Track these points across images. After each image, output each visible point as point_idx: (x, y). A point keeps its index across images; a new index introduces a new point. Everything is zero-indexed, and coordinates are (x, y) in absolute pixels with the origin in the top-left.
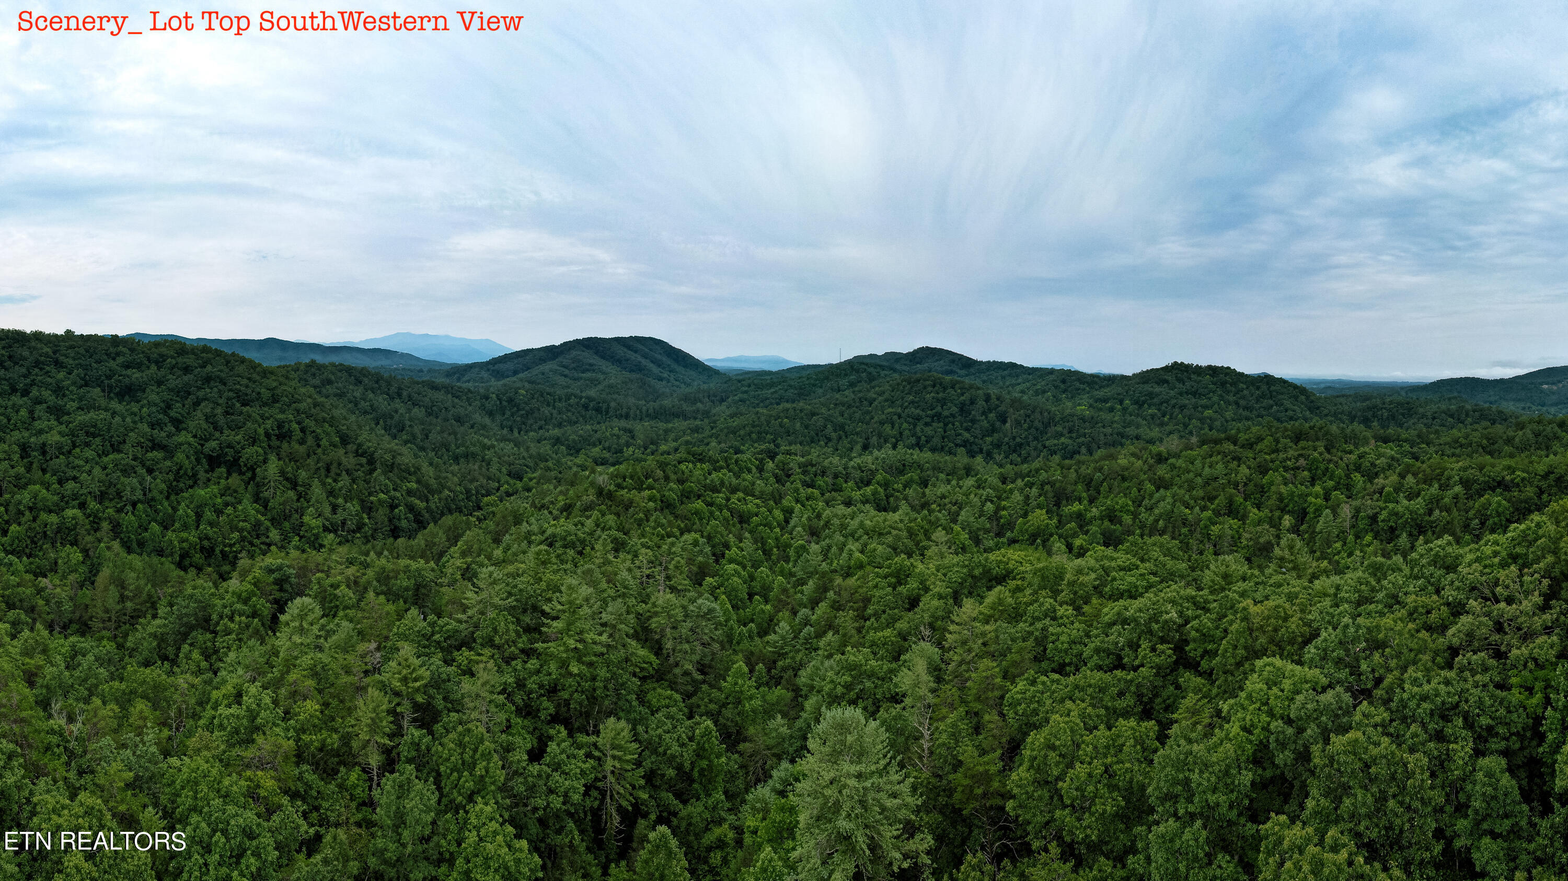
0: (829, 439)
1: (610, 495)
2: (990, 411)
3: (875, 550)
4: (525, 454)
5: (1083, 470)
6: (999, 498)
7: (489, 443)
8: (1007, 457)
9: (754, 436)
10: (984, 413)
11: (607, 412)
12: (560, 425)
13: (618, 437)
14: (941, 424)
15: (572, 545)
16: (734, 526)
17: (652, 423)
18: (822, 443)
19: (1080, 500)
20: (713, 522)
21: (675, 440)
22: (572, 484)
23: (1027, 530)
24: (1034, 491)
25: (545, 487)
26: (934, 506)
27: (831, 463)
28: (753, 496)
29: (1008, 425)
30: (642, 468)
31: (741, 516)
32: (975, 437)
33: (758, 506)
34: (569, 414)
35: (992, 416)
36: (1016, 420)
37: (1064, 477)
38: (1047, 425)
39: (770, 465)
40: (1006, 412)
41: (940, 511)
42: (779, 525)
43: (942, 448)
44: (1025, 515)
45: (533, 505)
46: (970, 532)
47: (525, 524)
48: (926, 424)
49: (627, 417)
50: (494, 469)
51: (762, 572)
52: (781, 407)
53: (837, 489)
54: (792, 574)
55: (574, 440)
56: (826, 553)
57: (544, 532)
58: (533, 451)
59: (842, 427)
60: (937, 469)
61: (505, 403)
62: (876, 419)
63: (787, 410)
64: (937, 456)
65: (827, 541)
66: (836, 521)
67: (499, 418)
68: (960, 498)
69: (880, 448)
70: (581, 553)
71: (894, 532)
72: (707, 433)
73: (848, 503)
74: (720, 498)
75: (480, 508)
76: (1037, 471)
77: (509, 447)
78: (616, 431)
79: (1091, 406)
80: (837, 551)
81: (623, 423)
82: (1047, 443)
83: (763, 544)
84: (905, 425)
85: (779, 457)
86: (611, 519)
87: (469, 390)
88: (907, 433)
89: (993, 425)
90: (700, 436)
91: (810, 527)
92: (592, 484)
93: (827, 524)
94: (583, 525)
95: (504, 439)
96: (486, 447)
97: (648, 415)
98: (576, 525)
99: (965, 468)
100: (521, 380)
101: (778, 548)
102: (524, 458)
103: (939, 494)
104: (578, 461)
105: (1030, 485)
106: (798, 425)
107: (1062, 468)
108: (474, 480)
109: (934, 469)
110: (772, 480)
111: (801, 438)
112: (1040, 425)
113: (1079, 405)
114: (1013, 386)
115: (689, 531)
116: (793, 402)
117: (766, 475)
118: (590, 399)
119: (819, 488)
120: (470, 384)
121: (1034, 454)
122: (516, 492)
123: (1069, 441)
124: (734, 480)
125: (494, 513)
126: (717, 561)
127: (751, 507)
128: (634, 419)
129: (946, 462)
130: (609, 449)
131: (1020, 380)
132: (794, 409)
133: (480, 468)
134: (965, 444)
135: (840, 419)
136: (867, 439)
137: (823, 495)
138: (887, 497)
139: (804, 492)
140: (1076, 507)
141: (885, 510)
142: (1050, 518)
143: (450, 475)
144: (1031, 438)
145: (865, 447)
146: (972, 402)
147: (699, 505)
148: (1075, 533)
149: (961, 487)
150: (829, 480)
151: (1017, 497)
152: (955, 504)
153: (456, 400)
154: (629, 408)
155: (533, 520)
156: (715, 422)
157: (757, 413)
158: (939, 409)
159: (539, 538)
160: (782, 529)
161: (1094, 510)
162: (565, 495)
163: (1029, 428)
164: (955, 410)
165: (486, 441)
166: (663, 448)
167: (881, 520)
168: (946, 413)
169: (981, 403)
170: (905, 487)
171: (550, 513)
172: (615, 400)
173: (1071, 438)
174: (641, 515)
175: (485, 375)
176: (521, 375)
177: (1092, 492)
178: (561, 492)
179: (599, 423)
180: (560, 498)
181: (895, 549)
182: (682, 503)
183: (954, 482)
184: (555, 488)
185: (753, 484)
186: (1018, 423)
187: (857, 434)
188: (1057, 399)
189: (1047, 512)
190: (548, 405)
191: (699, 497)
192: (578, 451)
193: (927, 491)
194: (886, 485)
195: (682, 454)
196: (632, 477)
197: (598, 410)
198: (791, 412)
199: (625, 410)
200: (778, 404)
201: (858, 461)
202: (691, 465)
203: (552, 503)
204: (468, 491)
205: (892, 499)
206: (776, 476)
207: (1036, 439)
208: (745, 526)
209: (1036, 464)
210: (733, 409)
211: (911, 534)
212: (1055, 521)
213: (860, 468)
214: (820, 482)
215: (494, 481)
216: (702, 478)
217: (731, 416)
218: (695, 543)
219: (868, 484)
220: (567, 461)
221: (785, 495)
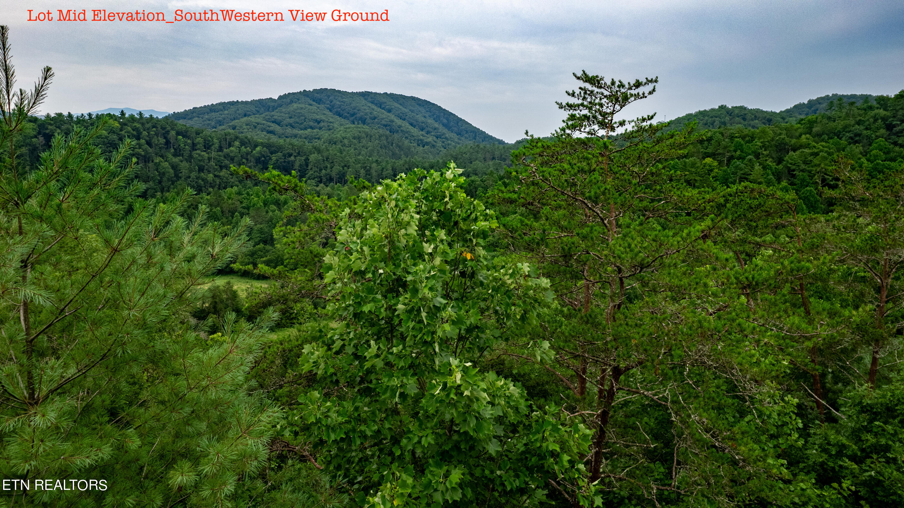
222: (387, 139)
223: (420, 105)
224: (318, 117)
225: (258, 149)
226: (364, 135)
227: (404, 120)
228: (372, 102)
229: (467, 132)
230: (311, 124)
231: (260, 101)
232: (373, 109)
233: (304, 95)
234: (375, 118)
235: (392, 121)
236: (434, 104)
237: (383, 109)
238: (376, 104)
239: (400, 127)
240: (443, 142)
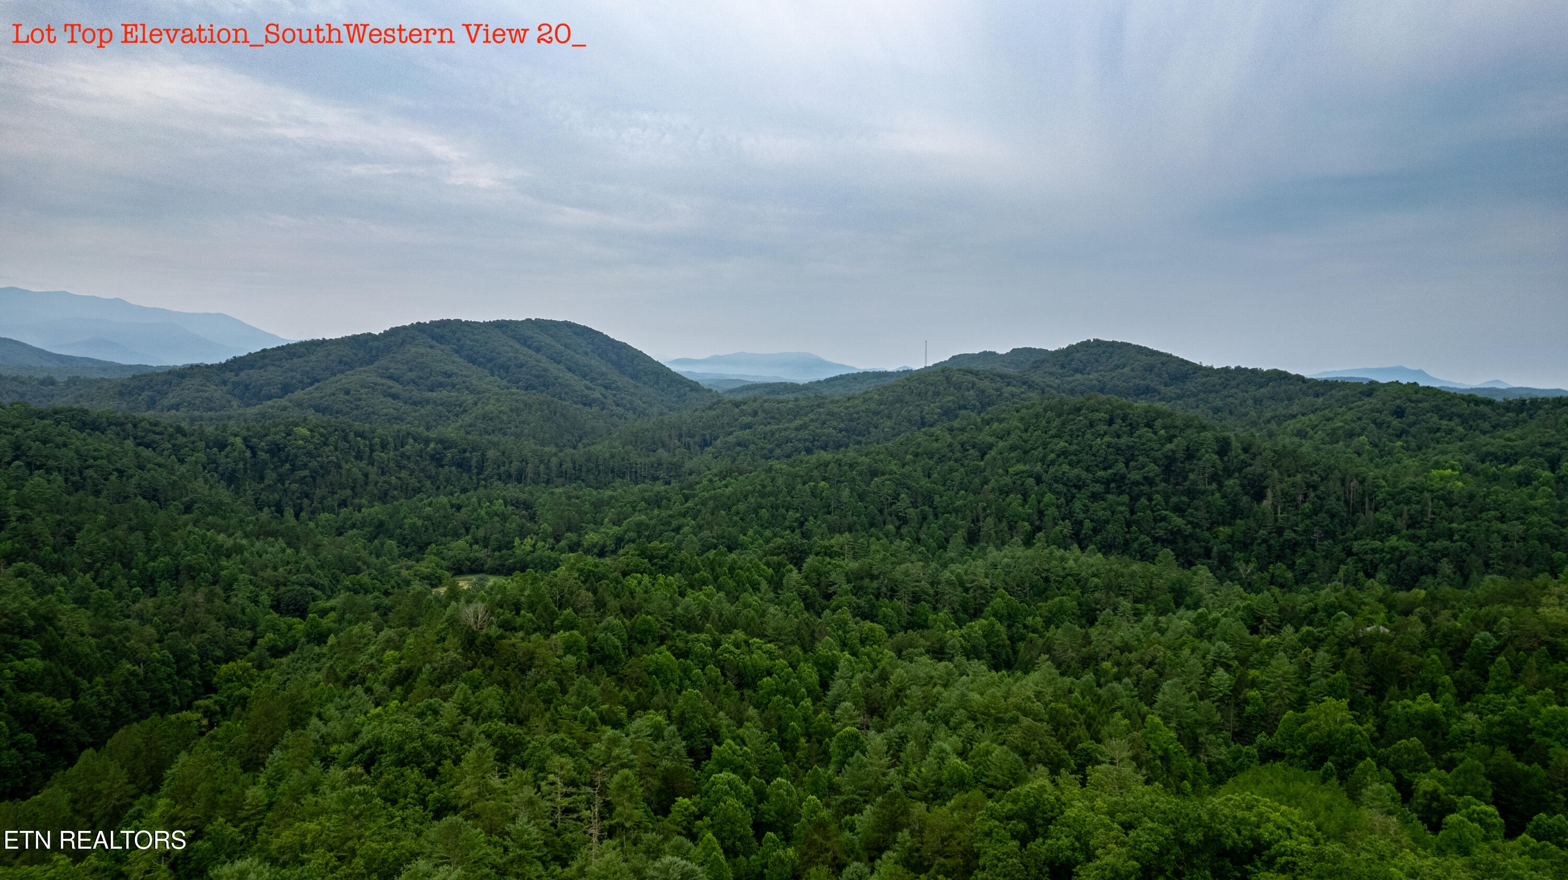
0: (904, 521)
1: (490, 647)
2: (1229, 473)
3: (988, 753)
4: (311, 561)
5: (1443, 619)
6: (1243, 662)
7: (230, 543)
8: (1261, 569)
9: (764, 512)
10: (1214, 478)
11: (481, 469)
12: (384, 497)
13: (504, 518)
14: (1125, 498)
15: (415, 760)
16: (727, 694)
17: (570, 488)
18: (891, 527)
19: (1434, 690)
20: (690, 692)
21: (617, 522)
22: (412, 623)
23: (1303, 737)
24: (1322, 657)
25: (356, 629)
26: (1106, 665)
27: (906, 574)
28: (762, 636)
29: (1267, 503)
30: (551, 585)
31: (740, 675)
32: (1195, 525)
33: (771, 655)
34: (404, 474)
35: (1232, 483)
36: (1285, 494)
37: (1395, 630)
38: (1356, 508)
39: (794, 576)
40: (1263, 477)
41: (1118, 678)
42: (810, 692)
43: (1127, 543)
44: (1300, 704)
45: (332, 676)
46: (1180, 728)
47: (314, 720)
48: (1095, 497)
49: (520, 477)
50: (240, 597)
51: (779, 786)
52: (813, 459)
53: (916, 624)
54: (834, 789)
55: (413, 527)
56: (895, 750)
57: (356, 734)
58: (329, 551)
59: (928, 498)
60: (1115, 588)
61: (263, 456)
62: (992, 484)
63: (826, 464)
64: (1114, 562)
65: (899, 727)
66: (915, 691)
67: (250, 487)
68: (1161, 653)
69: (1002, 543)
70: (432, 774)
71: (1026, 721)
72: (677, 508)
73: (939, 653)
74: (700, 642)
75: (210, 689)
76: (1330, 610)
77: (275, 548)
78: (499, 505)
79: (1468, 469)
80: (917, 750)
81: (513, 491)
82: (1356, 546)
83: (782, 729)
84: (1049, 497)
85: (810, 560)
86: (491, 696)
87: (179, 430)
88: (1052, 511)
89: (1234, 503)
90: (664, 513)
91: (867, 698)
92: (453, 622)
93: (899, 693)
94: (436, 712)
95: (264, 533)
96: (219, 552)
97: (561, 474)
98: (421, 715)
99: (1172, 590)
100: (299, 405)
101: (809, 736)
102: (308, 569)
103: (1117, 641)
104: (425, 566)
105: (1315, 643)
106: (846, 493)
107: (1391, 607)
108: (192, 629)
109: (1108, 588)
110: (798, 604)
111: (851, 519)
112: (1340, 508)
113: (1437, 465)
114: (1280, 419)
115: (645, 708)
116: (838, 447)
117: (786, 595)
118: (446, 444)
119: (885, 620)
120: (182, 413)
121: (1324, 566)
122: (290, 648)
123: (1413, 546)
124: (726, 605)
125: (243, 701)
126: (697, 765)
127: (759, 658)
128: (535, 482)
129: (1133, 575)
130: (485, 542)
131: (1295, 408)
132: (839, 463)
133: (209, 599)
134: (1173, 539)
135: (924, 482)
136: (976, 520)
137: (891, 633)
138: (1013, 640)
139: (858, 627)
140: (1423, 704)
141: (1009, 666)
142: (1358, 720)
143: (133, 623)
144: (1317, 533)
145: (973, 538)
146: (1190, 455)
147: (663, 655)
148: (1418, 761)
149: (1162, 632)
150: (903, 605)
151: (1283, 665)
152: (1150, 664)
153: (147, 453)
154: (524, 461)
155: (331, 710)
156: (691, 487)
157: (770, 469)
158: (1121, 466)
159: (347, 748)
160: (816, 700)
161: (1471, 717)
162: (398, 648)
163: (1315, 512)
164: (1153, 469)
165: (221, 537)
166: (591, 537)
167: (998, 692)
168: (1135, 476)
169: (1209, 458)
170: (1048, 623)
171: (369, 691)
172: (496, 445)
173: (1414, 538)
174: (552, 683)
175: (215, 391)
176: (298, 394)
177: (1463, 672)
178: (390, 643)
179: (464, 491)
180: (390, 654)
181: (1025, 754)
182: (631, 653)
183: (1149, 619)
184: (378, 630)
185: (763, 614)
186: (1289, 500)
187: (957, 511)
188: (1381, 452)
189: (1351, 706)
190: (359, 457)
191: (662, 640)
192: (422, 548)
193: (1094, 632)
194: (1010, 618)
195: (628, 555)
196: (532, 608)
197: (462, 465)
198: (833, 468)
199: (516, 465)
200: (809, 451)
201: (958, 568)
202: (646, 579)
203: (372, 668)
204: (181, 657)
205: (1021, 645)
206: (805, 597)
207: (1329, 534)
208: (748, 692)
209: (1327, 594)
210: (725, 463)
211: (1058, 724)
212: (1370, 725)
213: (962, 583)
214: (886, 608)
215: (242, 626)
216: (667, 604)
217: (723, 476)
218: (657, 734)
219: (976, 613)
220: (402, 569)
221: (823, 633)
222: (549, 407)
223: (577, 334)
224: (447, 368)
225: (432, 445)
226: (522, 406)
227: (559, 363)
228: (514, 338)
229: (646, 374)
230: (441, 379)
231: (355, 338)
232: (517, 351)
233: (420, 331)
234: (522, 366)
235: (546, 370)
236: (598, 333)
237: (529, 347)
238: (519, 340)
239: (556, 378)
240: (615, 395)
